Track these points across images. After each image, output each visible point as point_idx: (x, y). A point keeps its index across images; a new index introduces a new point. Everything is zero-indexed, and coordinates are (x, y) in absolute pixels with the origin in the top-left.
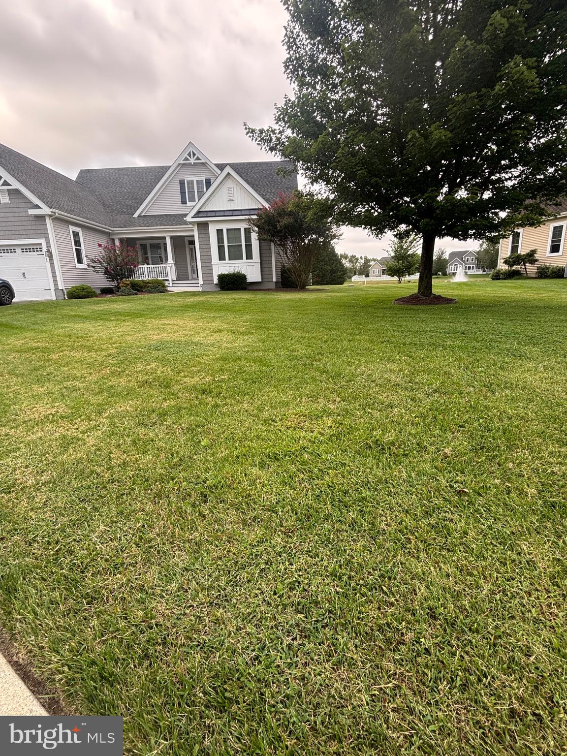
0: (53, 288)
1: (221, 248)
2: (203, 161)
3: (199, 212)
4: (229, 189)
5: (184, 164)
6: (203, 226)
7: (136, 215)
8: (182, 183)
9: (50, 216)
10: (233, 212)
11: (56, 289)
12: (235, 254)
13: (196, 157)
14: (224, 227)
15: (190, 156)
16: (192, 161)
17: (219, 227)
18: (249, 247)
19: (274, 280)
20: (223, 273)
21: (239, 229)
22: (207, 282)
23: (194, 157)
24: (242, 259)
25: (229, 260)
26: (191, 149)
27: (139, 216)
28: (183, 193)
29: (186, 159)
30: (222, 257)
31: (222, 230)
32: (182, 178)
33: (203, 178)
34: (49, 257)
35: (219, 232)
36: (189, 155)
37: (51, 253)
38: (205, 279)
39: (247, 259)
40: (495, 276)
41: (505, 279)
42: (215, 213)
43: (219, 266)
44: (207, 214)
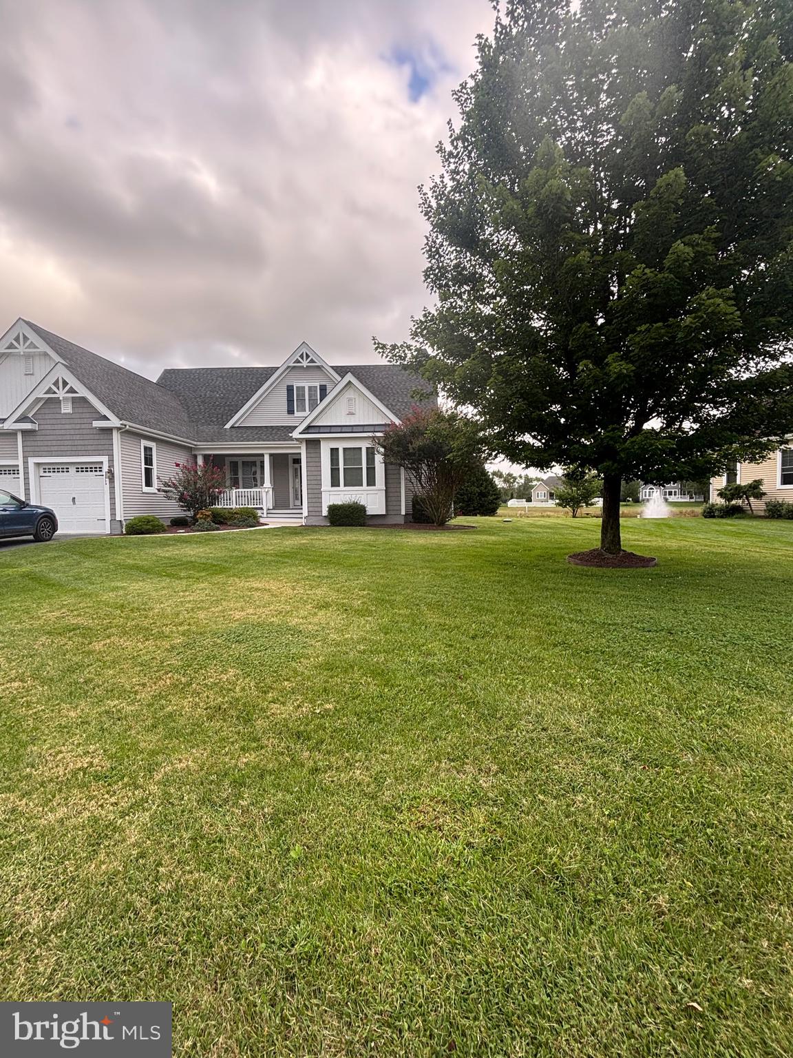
0: (108, 518)
1: (334, 471)
2: (318, 364)
3: (309, 427)
4: (350, 400)
5: (294, 367)
6: (314, 444)
7: (228, 426)
8: (290, 389)
9: (119, 429)
10: (352, 429)
11: (113, 520)
12: (353, 479)
13: (309, 359)
14: (341, 446)
15: (302, 358)
16: (305, 363)
17: (334, 445)
18: (371, 470)
19: (403, 513)
20: (336, 503)
21: (360, 449)
22: (314, 514)
23: (307, 359)
24: (362, 485)
25: (345, 486)
26: (304, 350)
27: (232, 427)
28: (290, 401)
29: (298, 361)
30: (335, 483)
31: (337, 449)
32: (290, 384)
33: (318, 385)
34: (110, 479)
35: (334, 451)
36: (302, 356)
37: (113, 475)
38: (311, 509)
39: (368, 485)
40: (708, 513)
41: (722, 517)
42: (330, 429)
43: (331, 493)
44: (319, 429)
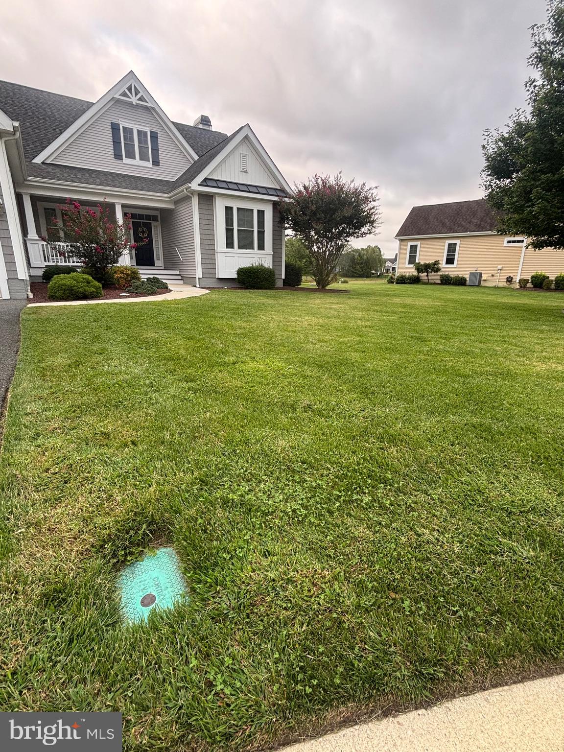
0: (6, 278)
1: (229, 232)
2: (149, 105)
3: (206, 180)
4: (244, 156)
5: (118, 101)
6: (207, 199)
7: (38, 161)
8: (115, 128)
10: (248, 188)
11: (11, 279)
12: (245, 243)
13: (138, 96)
14: (235, 205)
15: (131, 92)
16: (134, 100)
17: (229, 204)
18: (261, 234)
19: (283, 277)
21: (252, 210)
22: (207, 276)
23: (136, 94)
24: (253, 248)
25: (239, 248)
26: (133, 83)
27: (44, 163)
28: (116, 143)
29: (124, 94)
30: (230, 245)
31: (231, 208)
32: (115, 121)
33: (148, 130)
35: (229, 210)
36: (130, 89)
37: (3, 209)
38: (205, 270)
39: (259, 249)
43: (227, 255)
44: (217, 183)
